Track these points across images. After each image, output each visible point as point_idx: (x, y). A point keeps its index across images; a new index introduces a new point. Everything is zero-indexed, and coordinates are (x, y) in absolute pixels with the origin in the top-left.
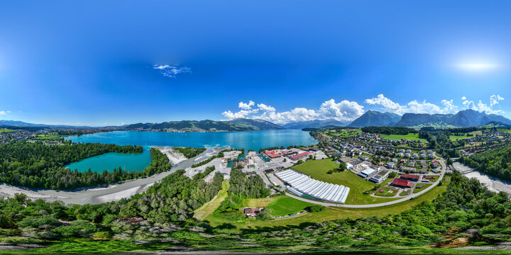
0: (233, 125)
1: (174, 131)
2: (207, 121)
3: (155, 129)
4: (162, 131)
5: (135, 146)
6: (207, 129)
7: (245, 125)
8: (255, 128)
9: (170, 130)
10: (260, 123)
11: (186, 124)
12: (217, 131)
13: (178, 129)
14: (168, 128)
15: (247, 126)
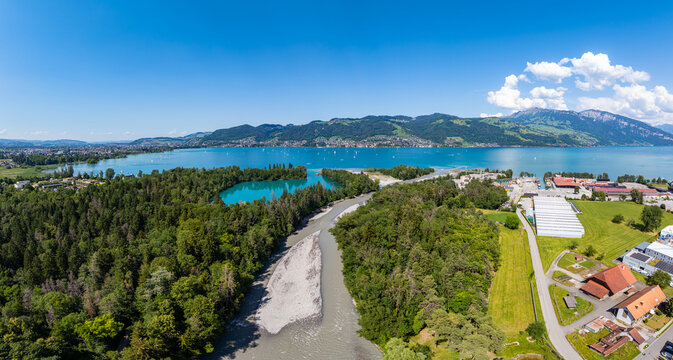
0: (515, 129)
1: (346, 143)
2: (437, 116)
3: (291, 139)
4: (311, 144)
5: (291, 166)
6: (436, 140)
7: (551, 130)
8: (582, 137)
9: (334, 142)
10: (599, 123)
11: (376, 126)
12: (467, 145)
13: (358, 140)
14: (328, 136)
15: (558, 132)
